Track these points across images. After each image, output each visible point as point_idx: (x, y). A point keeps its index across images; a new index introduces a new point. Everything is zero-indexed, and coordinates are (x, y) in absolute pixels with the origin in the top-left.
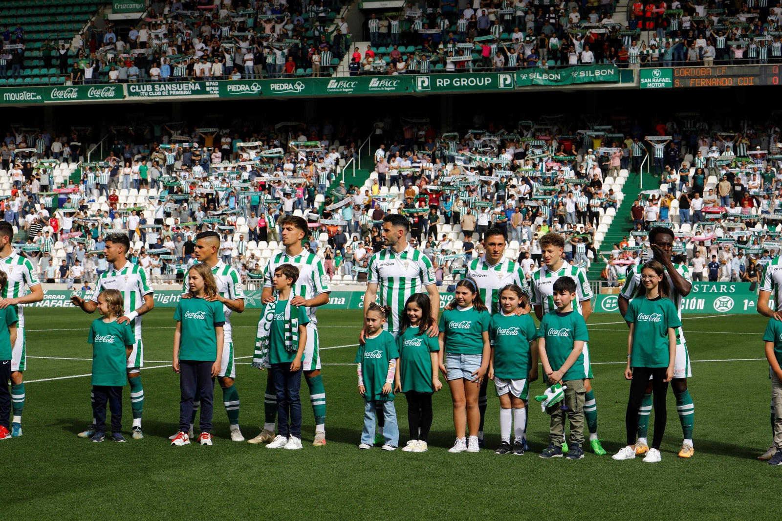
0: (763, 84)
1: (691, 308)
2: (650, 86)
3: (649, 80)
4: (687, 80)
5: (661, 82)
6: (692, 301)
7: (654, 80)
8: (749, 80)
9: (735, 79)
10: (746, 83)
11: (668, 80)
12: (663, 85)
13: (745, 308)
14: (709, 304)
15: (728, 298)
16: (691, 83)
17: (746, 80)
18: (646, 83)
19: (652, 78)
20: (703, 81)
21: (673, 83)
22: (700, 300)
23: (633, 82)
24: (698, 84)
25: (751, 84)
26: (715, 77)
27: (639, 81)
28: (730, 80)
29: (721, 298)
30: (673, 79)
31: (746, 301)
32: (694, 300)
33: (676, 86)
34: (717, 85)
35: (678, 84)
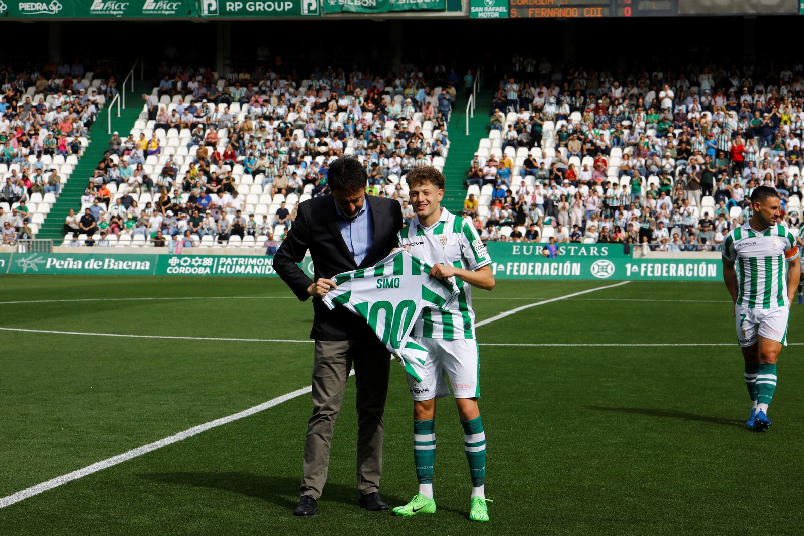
0: (614, 15)
1: (565, 274)
2: (482, 15)
3: (481, 9)
4: (525, 10)
5: (495, 11)
6: (565, 265)
7: (486, 9)
8: (597, 10)
9: (580, 9)
10: (593, 14)
11: (503, 9)
12: (497, 15)
13: (628, 274)
14: (586, 269)
15: (607, 262)
16: (530, 13)
17: (593, 10)
18: (477, 13)
19: (484, 6)
20: (544, 11)
21: (509, 12)
22: (574, 265)
23: (461, 10)
24: (538, 14)
25: (600, 15)
26: (557, 6)
27: (469, 10)
28: (575, 11)
29: (599, 262)
30: (509, 8)
31: (628, 266)
32: (568, 264)
33: (512, 16)
34: (559, 15)
35: (515, 14)
